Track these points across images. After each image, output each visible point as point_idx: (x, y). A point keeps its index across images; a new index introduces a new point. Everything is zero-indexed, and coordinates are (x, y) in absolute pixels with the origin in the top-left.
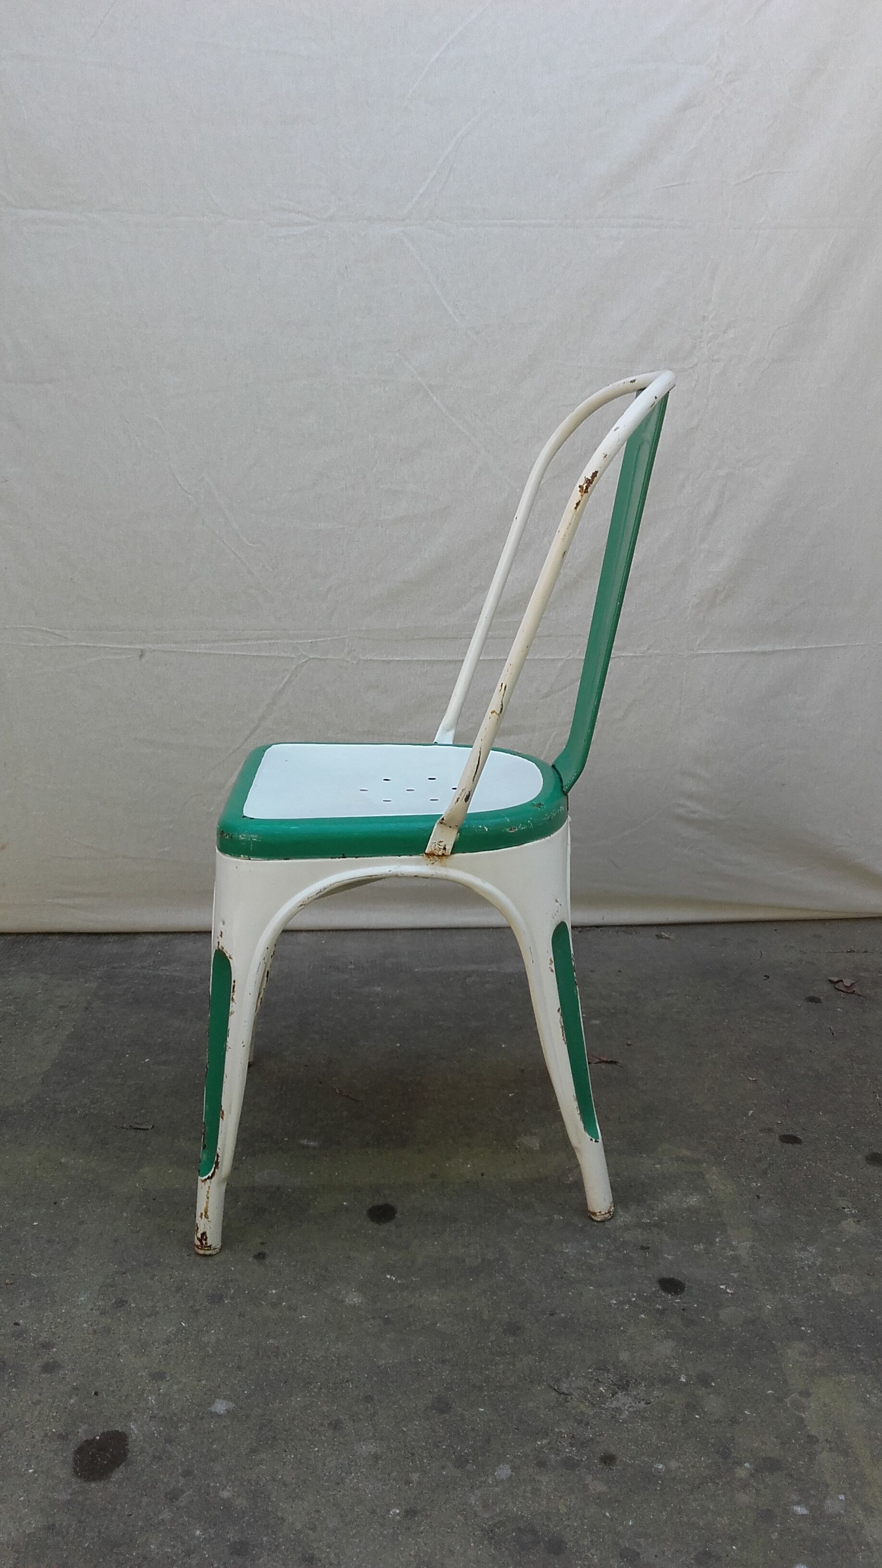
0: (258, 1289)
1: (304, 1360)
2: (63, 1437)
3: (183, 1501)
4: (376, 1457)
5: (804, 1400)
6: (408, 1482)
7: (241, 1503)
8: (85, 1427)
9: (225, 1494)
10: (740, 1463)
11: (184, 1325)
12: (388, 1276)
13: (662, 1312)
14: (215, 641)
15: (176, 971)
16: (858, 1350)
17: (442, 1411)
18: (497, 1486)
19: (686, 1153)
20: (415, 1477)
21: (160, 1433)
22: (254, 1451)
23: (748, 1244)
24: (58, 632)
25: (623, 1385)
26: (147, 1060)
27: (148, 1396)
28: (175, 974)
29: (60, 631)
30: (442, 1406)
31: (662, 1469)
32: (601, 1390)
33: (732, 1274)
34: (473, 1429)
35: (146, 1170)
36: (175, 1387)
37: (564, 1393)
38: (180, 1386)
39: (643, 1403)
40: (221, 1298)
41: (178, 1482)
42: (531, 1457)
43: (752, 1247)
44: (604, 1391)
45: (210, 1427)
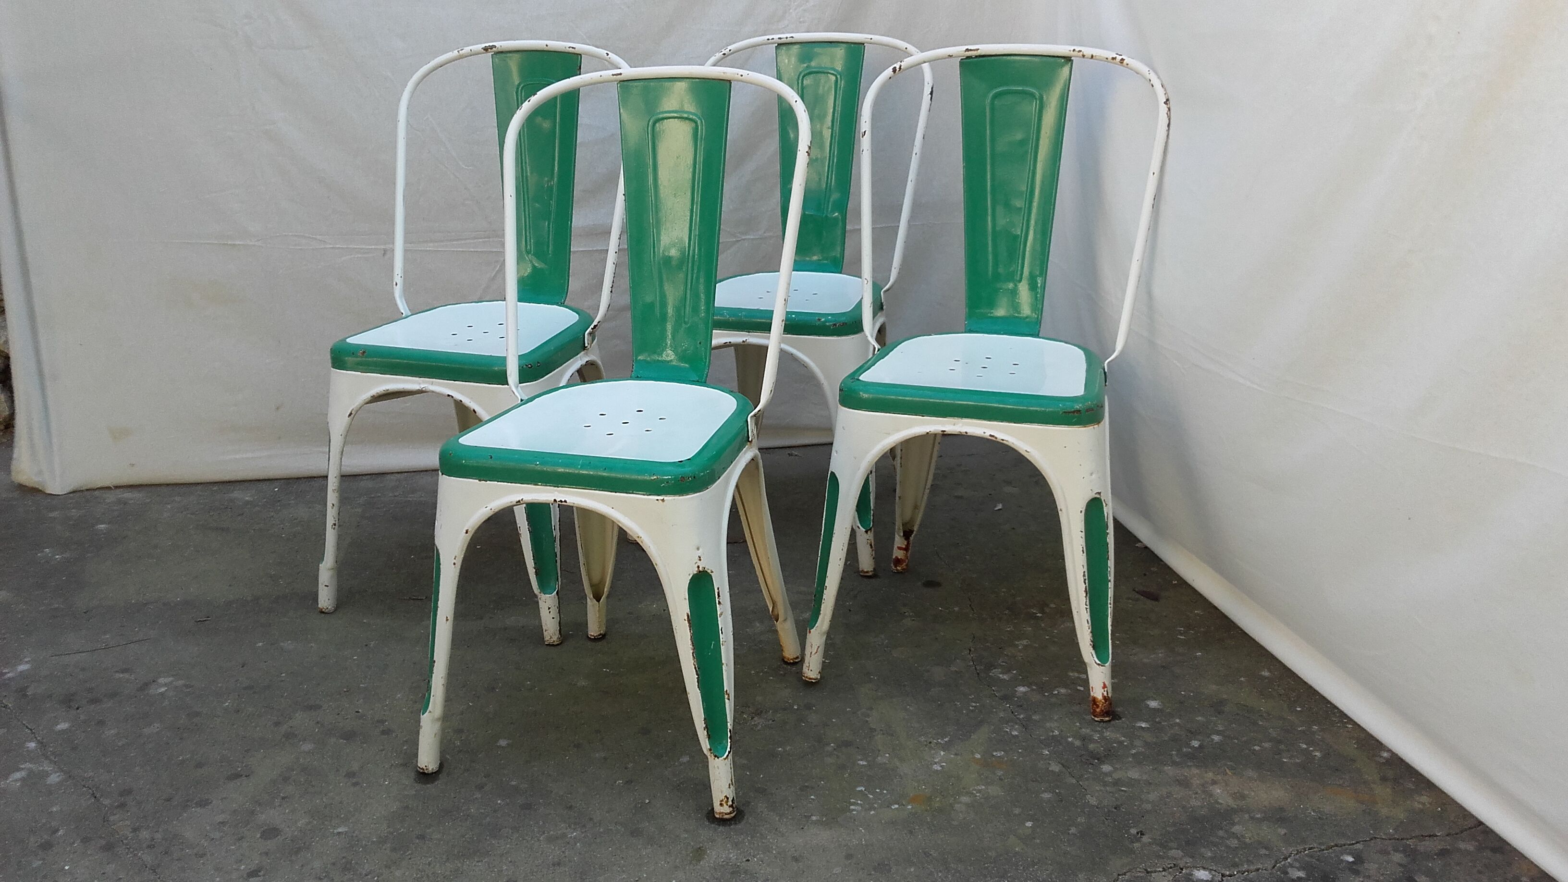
1: (554, 716)
4: (605, 759)
5: (869, 712)
6: (626, 768)
10: (828, 744)
11: (470, 704)
12: (604, 670)
13: (784, 675)
14: (442, 241)
15: (421, 497)
16: (904, 686)
17: (645, 734)
19: (802, 589)
20: (630, 765)
21: (466, 758)
22: (528, 762)
23: (841, 636)
24: (318, 237)
25: (759, 713)
27: (454, 741)
28: (421, 499)
29: (321, 237)
30: (645, 731)
31: (781, 751)
32: (745, 716)
33: (829, 653)
34: (665, 741)
36: (471, 736)
38: (475, 735)
39: (771, 721)
40: (493, 688)
41: (481, 779)
43: (844, 637)
45: (498, 753)
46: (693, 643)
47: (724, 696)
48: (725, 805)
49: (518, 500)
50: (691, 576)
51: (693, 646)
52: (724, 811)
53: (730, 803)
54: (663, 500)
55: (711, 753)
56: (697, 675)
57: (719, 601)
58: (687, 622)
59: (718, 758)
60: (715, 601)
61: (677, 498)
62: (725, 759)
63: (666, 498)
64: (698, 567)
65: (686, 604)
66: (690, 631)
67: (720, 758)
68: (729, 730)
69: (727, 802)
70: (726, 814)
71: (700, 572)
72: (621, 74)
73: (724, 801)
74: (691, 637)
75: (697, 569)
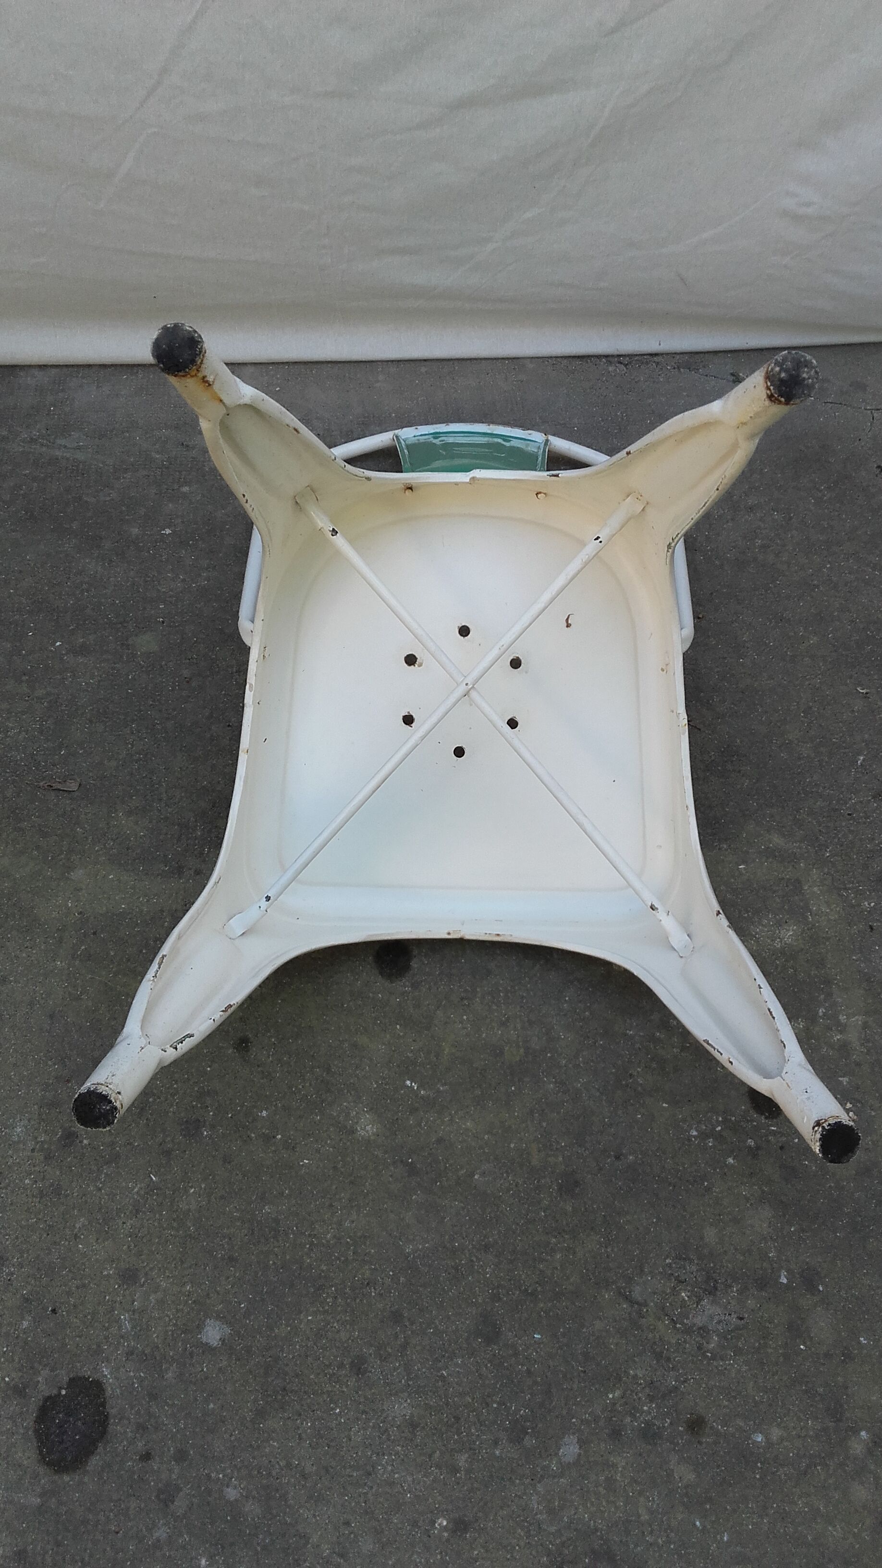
0: (244, 1108)
1: (311, 1244)
2: (20, 1391)
3: (180, 1505)
4: (412, 1425)
6: (455, 1470)
7: (253, 1509)
8: (45, 1372)
9: (232, 1494)
10: (856, 1431)
11: (154, 1179)
12: (408, 1083)
13: (755, 1153)
17: (489, 1341)
18: (562, 1475)
19: (778, 841)
20: (462, 1460)
21: (141, 1380)
22: (261, 1414)
23: (859, 1020)
25: (710, 1286)
26: (58, 644)
27: (120, 1314)
30: (489, 1330)
31: (761, 1442)
32: (683, 1296)
33: (840, 1079)
34: (529, 1372)
35: (78, 874)
36: (152, 1298)
37: (637, 1303)
38: (160, 1295)
39: (734, 1316)
41: (171, 1471)
42: (602, 1423)
43: (865, 1026)
44: (686, 1298)
45: (203, 1370)
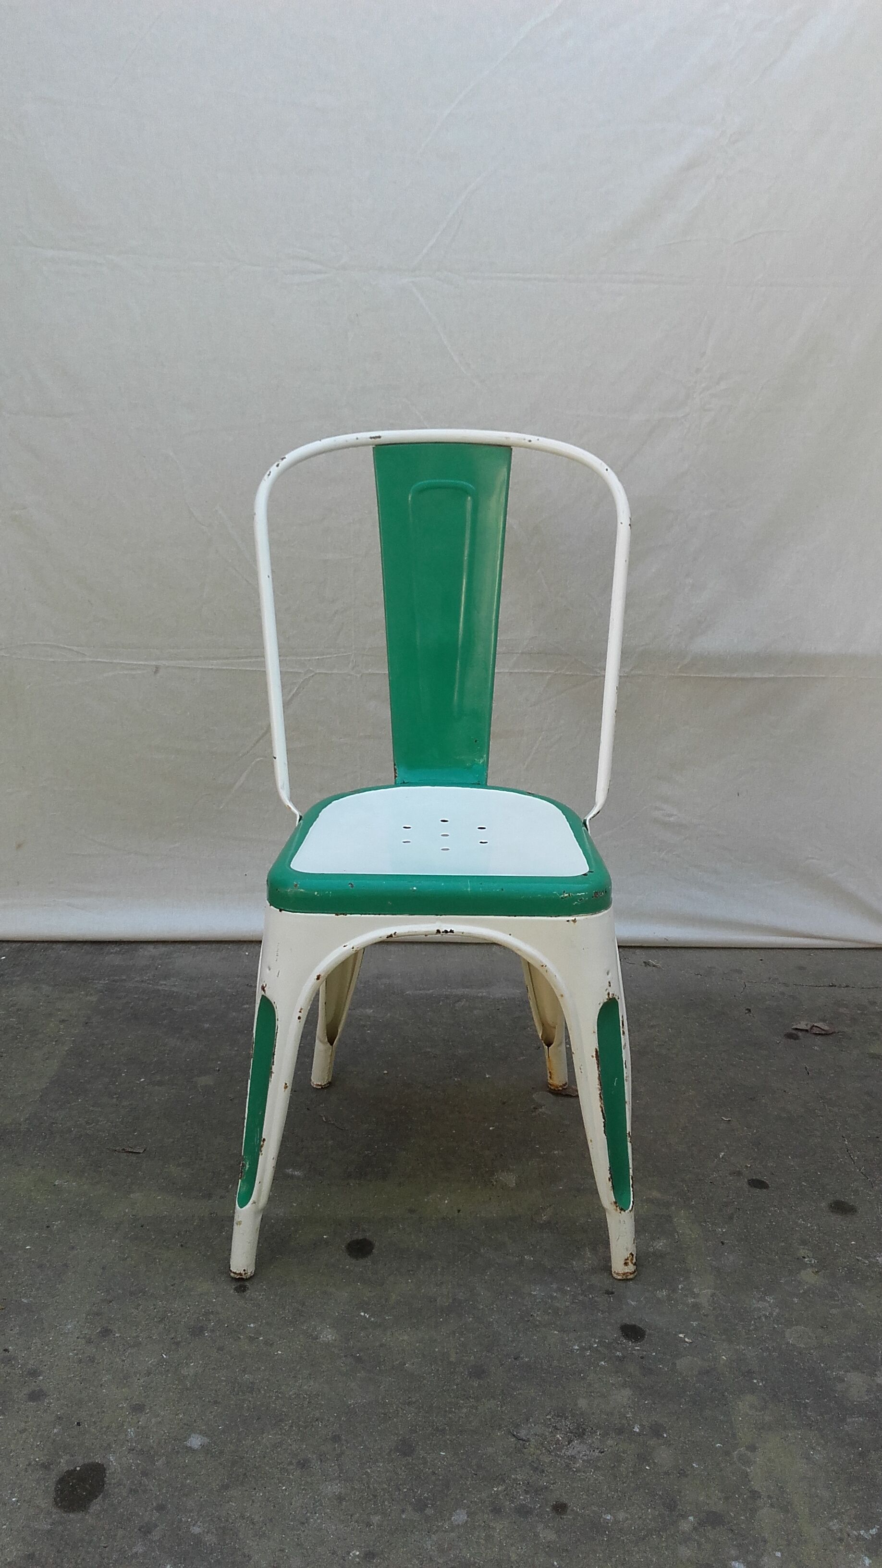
0: (237, 1322)
1: (277, 1397)
2: (46, 1467)
3: (156, 1535)
4: (340, 1498)
5: (750, 1454)
6: (368, 1525)
7: (211, 1539)
8: (67, 1458)
9: (196, 1530)
10: (684, 1516)
11: (164, 1357)
12: (363, 1313)
13: (621, 1360)
15: (175, 986)
16: (805, 1405)
17: (405, 1454)
18: (452, 1531)
20: (376, 1519)
21: (137, 1465)
22: (225, 1487)
23: (709, 1292)
24: (75, 648)
25: (579, 1433)
26: (142, 1080)
27: (127, 1428)
28: (174, 989)
29: (77, 648)
30: (406, 1449)
31: (610, 1520)
32: (558, 1437)
33: (691, 1322)
34: (434, 1473)
35: (136, 1195)
36: (154, 1420)
37: (522, 1440)
38: (159, 1419)
39: (597, 1452)
40: (201, 1330)
41: (152, 1516)
42: (487, 1504)
43: (713, 1295)
44: (560, 1439)
45: (185, 1461)
46: (600, 1083)
47: (627, 1139)
48: (630, 1264)
49: (389, 934)
50: (601, 1005)
51: (601, 1085)
52: (629, 1271)
53: (634, 1261)
54: (574, 921)
55: (617, 1207)
56: (604, 1118)
57: (623, 1031)
58: (595, 1058)
59: (624, 1211)
60: (620, 1031)
61: (589, 917)
62: (630, 1211)
63: (577, 918)
64: (609, 994)
65: (595, 1038)
66: (598, 1069)
67: (626, 1211)
68: (631, 1177)
69: (632, 1260)
70: (631, 1274)
71: (610, 999)
72: (379, 437)
73: (630, 1259)
74: (599, 1075)
75: (607, 997)
